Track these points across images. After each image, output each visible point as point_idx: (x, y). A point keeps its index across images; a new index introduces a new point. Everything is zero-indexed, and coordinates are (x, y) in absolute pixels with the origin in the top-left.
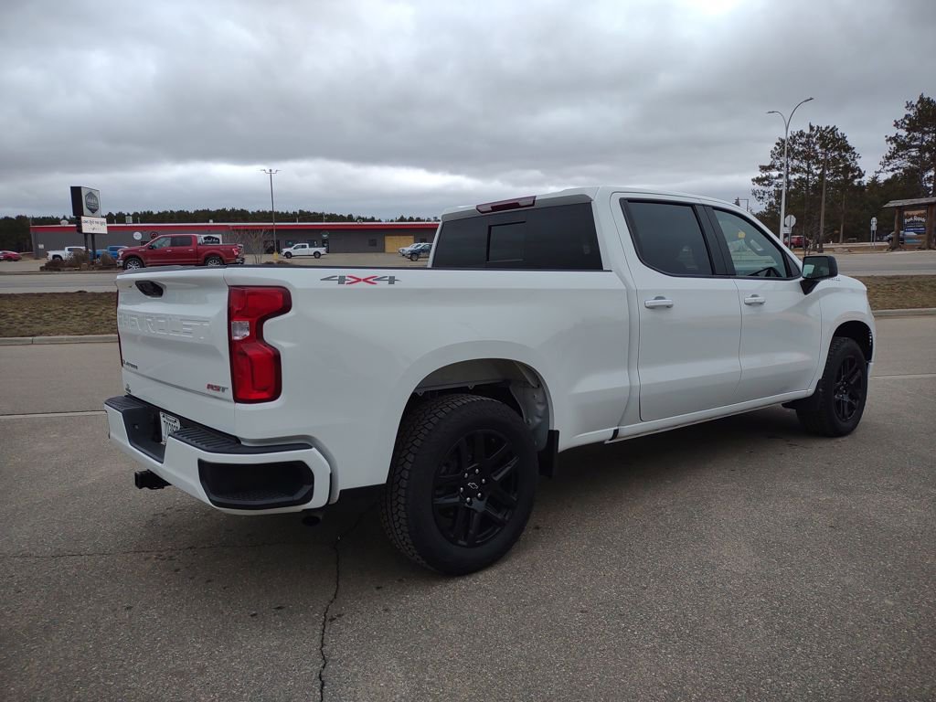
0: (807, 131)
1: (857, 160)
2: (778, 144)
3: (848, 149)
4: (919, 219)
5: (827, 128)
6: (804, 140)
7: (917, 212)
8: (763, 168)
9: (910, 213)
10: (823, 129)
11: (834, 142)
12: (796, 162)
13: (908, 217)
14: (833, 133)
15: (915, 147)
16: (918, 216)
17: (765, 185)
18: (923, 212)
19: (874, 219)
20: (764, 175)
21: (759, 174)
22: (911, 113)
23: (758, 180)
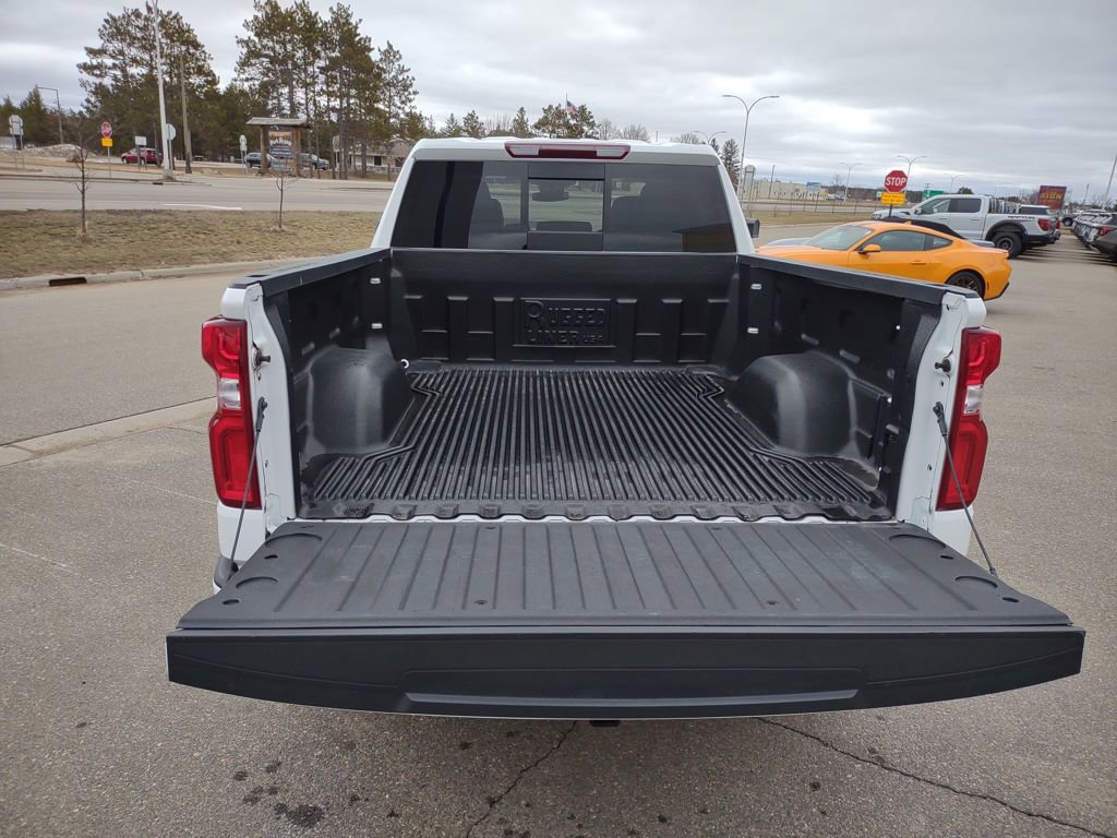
0: (144, 12)
1: (209, 61)
2: (107, 21)
3: (196, 46)
4: (286, 142)
5: (169, 13)
6: (141, 23)
7: (282, 134)
8: (91, 52)
9: (276, 134)
10: (165, 13)
11: (179, 33)
12: (133, 52)
13: (274, 138)
14: (178, 22)
15: (266, 56)
16: (284, 138)
17: (96, 75)
18: (288, 134)
19: (243, 138)
20: (95, 62)
21: (86, 59)
22: (260, 15)
23: (85, 67)
